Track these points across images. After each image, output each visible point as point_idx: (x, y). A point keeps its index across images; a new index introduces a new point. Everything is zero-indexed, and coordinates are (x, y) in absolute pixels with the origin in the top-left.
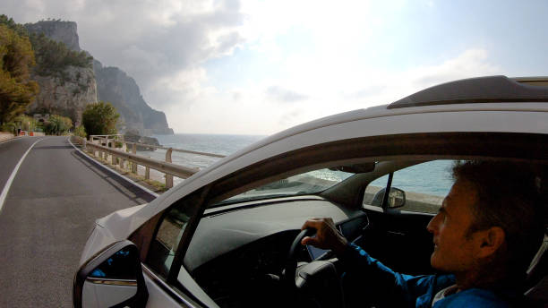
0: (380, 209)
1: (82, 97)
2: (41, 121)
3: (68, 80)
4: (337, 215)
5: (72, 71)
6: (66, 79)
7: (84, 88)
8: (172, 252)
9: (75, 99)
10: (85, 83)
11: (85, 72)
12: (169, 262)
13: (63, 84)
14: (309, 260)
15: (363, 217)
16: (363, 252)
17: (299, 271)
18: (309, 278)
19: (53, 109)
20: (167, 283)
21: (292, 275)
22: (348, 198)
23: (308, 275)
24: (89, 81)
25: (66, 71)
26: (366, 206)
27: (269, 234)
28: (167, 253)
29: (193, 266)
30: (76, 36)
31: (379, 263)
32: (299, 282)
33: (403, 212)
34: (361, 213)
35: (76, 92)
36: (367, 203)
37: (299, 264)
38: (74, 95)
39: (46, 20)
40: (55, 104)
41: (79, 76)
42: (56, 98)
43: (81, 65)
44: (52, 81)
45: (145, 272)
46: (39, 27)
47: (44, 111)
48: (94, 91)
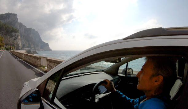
0: (124, 75)
1: (16, 41)
2: (6, 47)
3: (13, 36)
4: (109, 78)
5: (13, 34)
6: (12, 36)
7: (17, 38)
8: (52, 93)
9: (14, 41)
10: (17, 37)
11: (17, 34)
12: (51, 96)
13: (11, 38)
14: (100, 94)
15: (118, 79)
16: (121, 93)
17: (96, 97)
18: (100, 99)
19: (9, 44)
20: (50, 103)
21: (94, 99)
22: (113, 72)
24: (18, 36)
25: (12, 34)
26: (119, 75)
27: (85, 85)
28: (50, 93)
29: (59, 97)
32: (96, 101)
33: (132, 76)
34: (117, 77)
36: (120, 73)
37: (96, 95)
38: (14, 40)
39: (7, 13)
40: (9, 43)
41: (15, 35)
42: (9, 41)
43: (16, 32)
44: (8, 37)
45: (43, 100)
46: (5, 16)
47: (6, 45)
48: (19, 39)
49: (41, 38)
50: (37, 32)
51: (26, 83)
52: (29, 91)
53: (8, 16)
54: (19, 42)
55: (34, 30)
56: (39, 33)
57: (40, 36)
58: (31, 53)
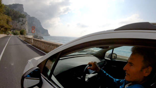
0: (109, 59)
2: (13, 32)
3: (20, 21)
4: (97, 60)
5: (21, 19)
6: (19, 21)
7: (24, 24)
9: (21, 26)
11: (24, 19)
12: (49, 73)
13: (18, 23)
14: (89, 74)
15: (105, 61)
16: (105, 72)
17: (86, 77)
18: (89, 79)
19: (16, 29)
20: (48, 79)
22: (100, 56)
23: (89, 78)
24: (25, 22)
25: (19, 19)
26: (106, 58)
28: (48, 71)
29: (56, 75)
30: (23, 8)
31: (109, 75)
32: (86, 80)
33: (116, 60)
34: (104, 60)
35: (22, 25)
37: (86, 75)
38: (21, 25)
39: (15, 4)
41: (23, 20)
42: (17, 26)
43: (23, 18)
44: (16, 22)
45: (42, 76)
46: (13, 5)
47: (14, 29)
48: (26, 24)
49: (42, 26)
50: (39, 21)
51: (30, 61)
52: (31, 69)
53: (15, 6)
54: (26, 27)
55: (36, 19)
56: (40, 21)
57: (41, 24)
58: (38, 39)
